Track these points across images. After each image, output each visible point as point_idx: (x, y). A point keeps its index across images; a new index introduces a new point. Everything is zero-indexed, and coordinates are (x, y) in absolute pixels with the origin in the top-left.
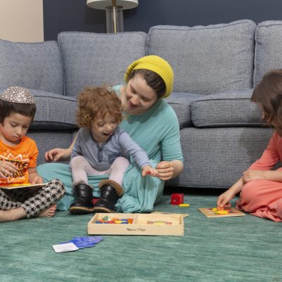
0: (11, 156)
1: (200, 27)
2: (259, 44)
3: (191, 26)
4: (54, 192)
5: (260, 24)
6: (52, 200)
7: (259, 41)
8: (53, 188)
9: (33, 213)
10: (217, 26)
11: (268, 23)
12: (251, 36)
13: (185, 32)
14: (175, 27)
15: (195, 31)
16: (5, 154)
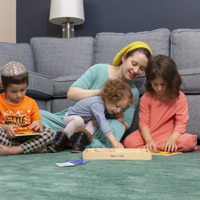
0: (11, 113)
1: (132, 33)
2: (174, 44)
3: (125, 33)
4: (45, 137)
5: (174, 31)
6: (43, 143)
7: (173, 42)
8: (45, 134)
9: (28, 151)
10: (144, 32)
11: (179, 30)
12: (167, 39)
13: (122, 37)
14: (114, 34)
15: (129, 36)
16: (7, 112)
